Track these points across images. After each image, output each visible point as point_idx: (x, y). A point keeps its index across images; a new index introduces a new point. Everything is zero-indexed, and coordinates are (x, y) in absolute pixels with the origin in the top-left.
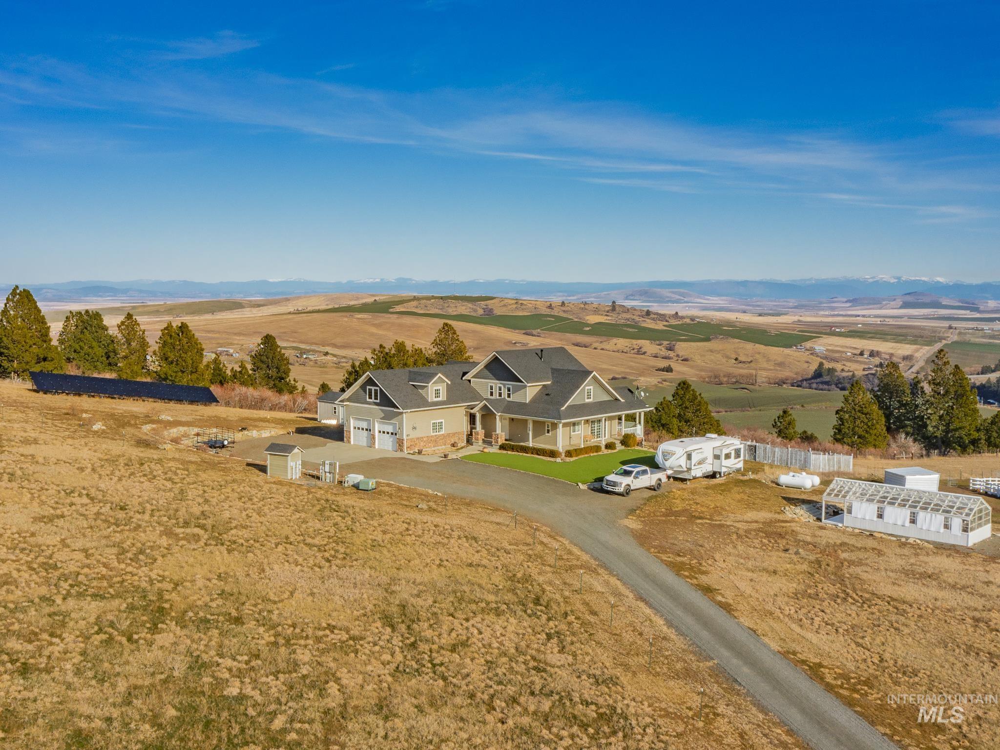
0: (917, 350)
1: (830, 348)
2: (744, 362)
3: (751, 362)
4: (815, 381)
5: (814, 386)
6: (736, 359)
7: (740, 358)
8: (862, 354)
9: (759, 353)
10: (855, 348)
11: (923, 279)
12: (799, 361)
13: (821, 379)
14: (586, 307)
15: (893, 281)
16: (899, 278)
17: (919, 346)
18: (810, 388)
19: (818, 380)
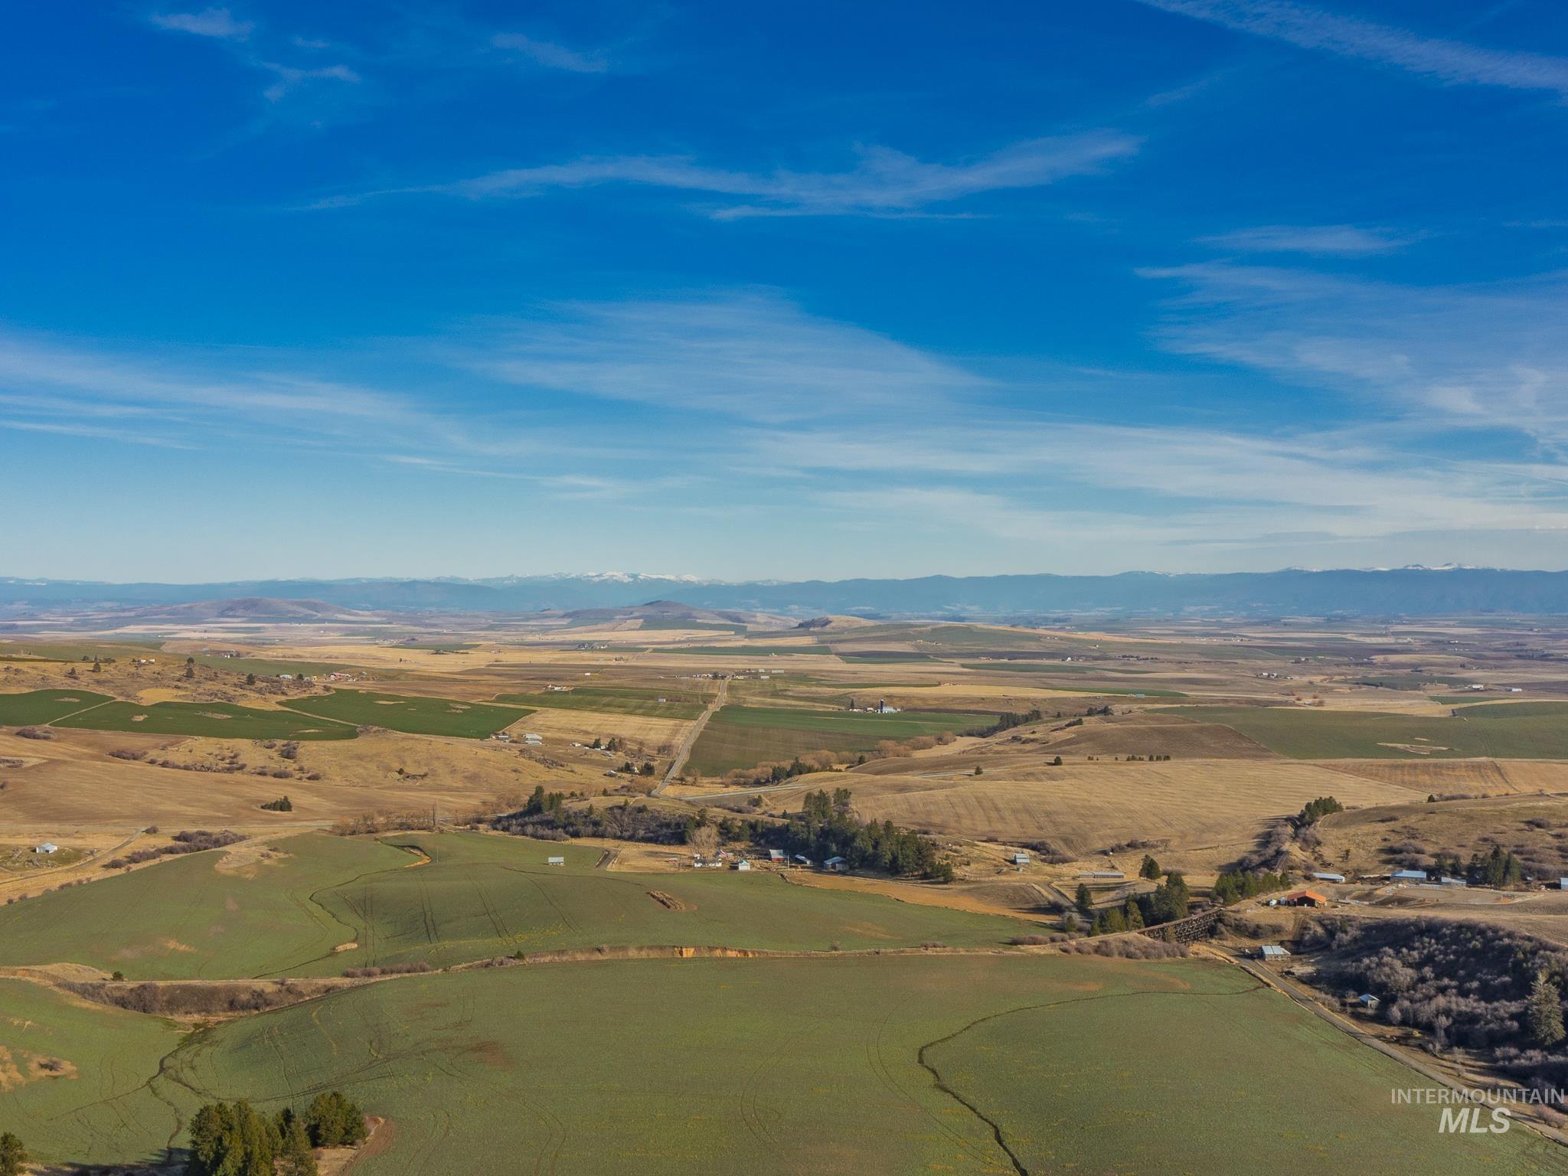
0: (675, 732)
1: (548, 735)
2: (414, 777)
3: (425, 775)
4: (531, 819)
5: (530, 829)
6: (401, 772)
7: (407, 770)
8: (597, 744)
9: (438, 758)
10: (587, 733)
11: (667, 577)
12: (503, 770)
13: (540, 815)
14: (140, 671)
15: (627, 580)
16: (634, 576)
17: (677, 722)
18: (524, 834)
19: (536, 818)
